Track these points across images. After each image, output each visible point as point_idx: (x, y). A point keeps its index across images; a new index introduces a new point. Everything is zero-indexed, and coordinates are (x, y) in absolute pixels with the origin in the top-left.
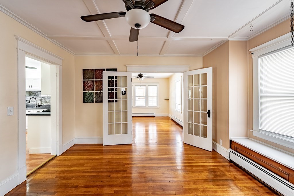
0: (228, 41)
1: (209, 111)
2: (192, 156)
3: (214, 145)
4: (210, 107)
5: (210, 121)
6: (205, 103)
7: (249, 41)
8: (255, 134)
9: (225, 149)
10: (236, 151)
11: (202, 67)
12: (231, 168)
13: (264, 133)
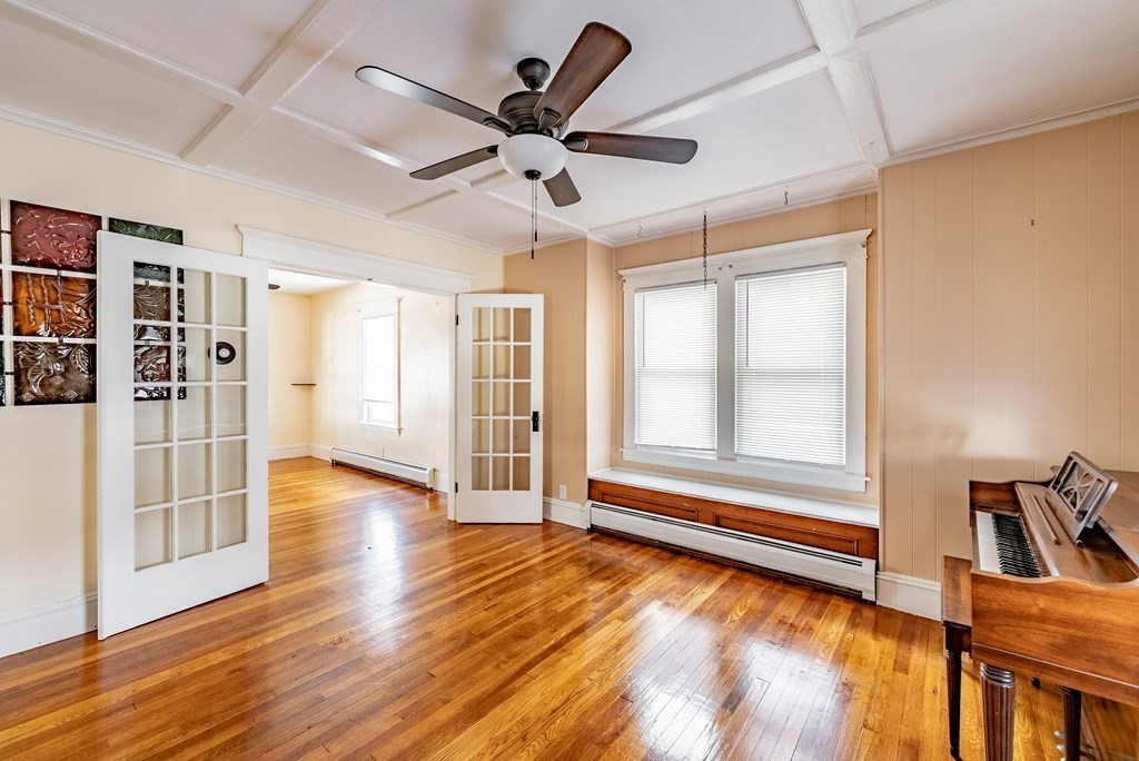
0: (585, 239)
1: (536, 414)
2: (510, 546)
3: (546, 507)
4: (537, 403)
5: (537, 440)
6: (523, 392)
7: (617, 249)
8: (628, 455)
9: (578, 506)
10: (603, 502)
11: (500, 285)
12: (595, 544)
13: (643, 450)
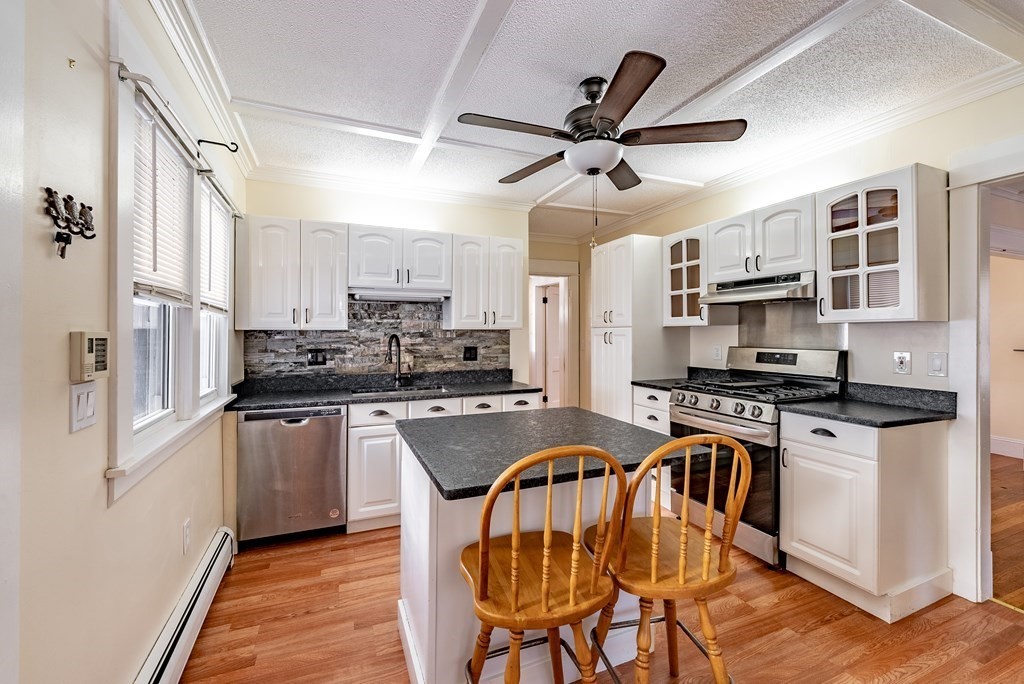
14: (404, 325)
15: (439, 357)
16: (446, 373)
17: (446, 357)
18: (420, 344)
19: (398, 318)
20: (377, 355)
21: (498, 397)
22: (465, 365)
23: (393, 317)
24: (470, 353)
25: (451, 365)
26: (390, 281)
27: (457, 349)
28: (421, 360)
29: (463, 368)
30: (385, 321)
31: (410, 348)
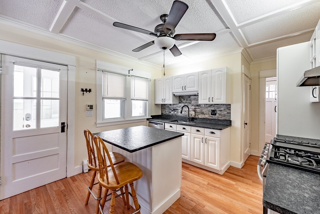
14: (192, 102)
15: (203, 113)
16: (204, 119)
17: (205, 113)
18: (197, 109)
19: (191, 100)
20: (185, 111)
21: (203, 129)
22: (211, 117)
23: (190, 100)
24: (214, 113)
25: (207, 116)
26: (181, 90)
27: (209, 111)
28: (197, 114)
29: (211, 118)
30: (188, 101)
31: (194, 109)
